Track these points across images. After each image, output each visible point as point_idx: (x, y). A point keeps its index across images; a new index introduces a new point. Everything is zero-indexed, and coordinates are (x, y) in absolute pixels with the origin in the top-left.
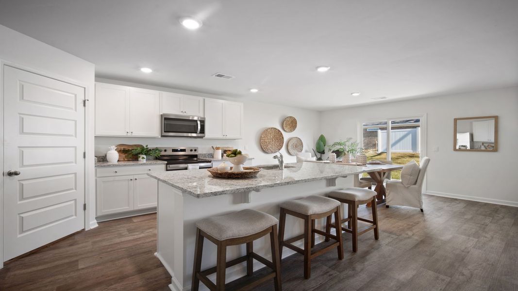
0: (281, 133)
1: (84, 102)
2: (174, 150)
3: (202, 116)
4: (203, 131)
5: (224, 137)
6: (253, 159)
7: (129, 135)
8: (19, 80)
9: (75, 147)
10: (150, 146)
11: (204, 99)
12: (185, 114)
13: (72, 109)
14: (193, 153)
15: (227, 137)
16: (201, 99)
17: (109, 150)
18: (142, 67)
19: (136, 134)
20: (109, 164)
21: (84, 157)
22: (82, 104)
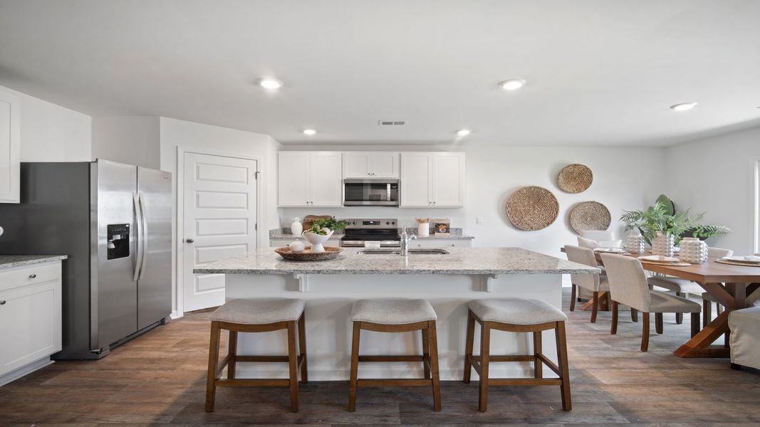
0: (553, 196)
1: (256, 173)
2: (366, 223)
3: (398, 178)
4: (395, 198)
5: (431, 205)
6: (473, 238)
7: (310, 204)
8: (197, 163)
9: (247, 219)
10: (338, 218)
11: (400, 155)
12: (373, 177)
13: (244, 182)
14: (390, 226)
15: (436, 205)
16: (396, 154)
17: (294, 221)
18: (305, 129)
19: (316, 204)
20: (293, 236)
21: (256, 229)
22: (254, 177)
